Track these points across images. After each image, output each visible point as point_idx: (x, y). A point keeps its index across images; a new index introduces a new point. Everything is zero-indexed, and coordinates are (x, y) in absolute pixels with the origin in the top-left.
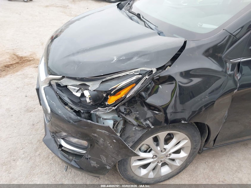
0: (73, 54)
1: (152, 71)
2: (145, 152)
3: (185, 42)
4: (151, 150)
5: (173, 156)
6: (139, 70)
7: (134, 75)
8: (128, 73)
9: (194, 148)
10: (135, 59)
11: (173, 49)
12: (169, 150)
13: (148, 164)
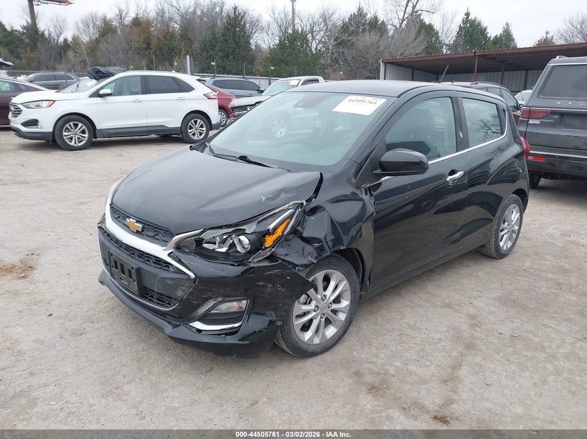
0: (204, 205)
1: (302, 204)
2: (305, 304)
3: (321, 174)
4: (311, 300)
5: (334, 306)
6: (292, 203)
7: (288, 209)
8: (282, 208)
9: (355, 292)
10: (282, 195)
11: (313, 181)
12: (329, 298)
13: (311, 321)
